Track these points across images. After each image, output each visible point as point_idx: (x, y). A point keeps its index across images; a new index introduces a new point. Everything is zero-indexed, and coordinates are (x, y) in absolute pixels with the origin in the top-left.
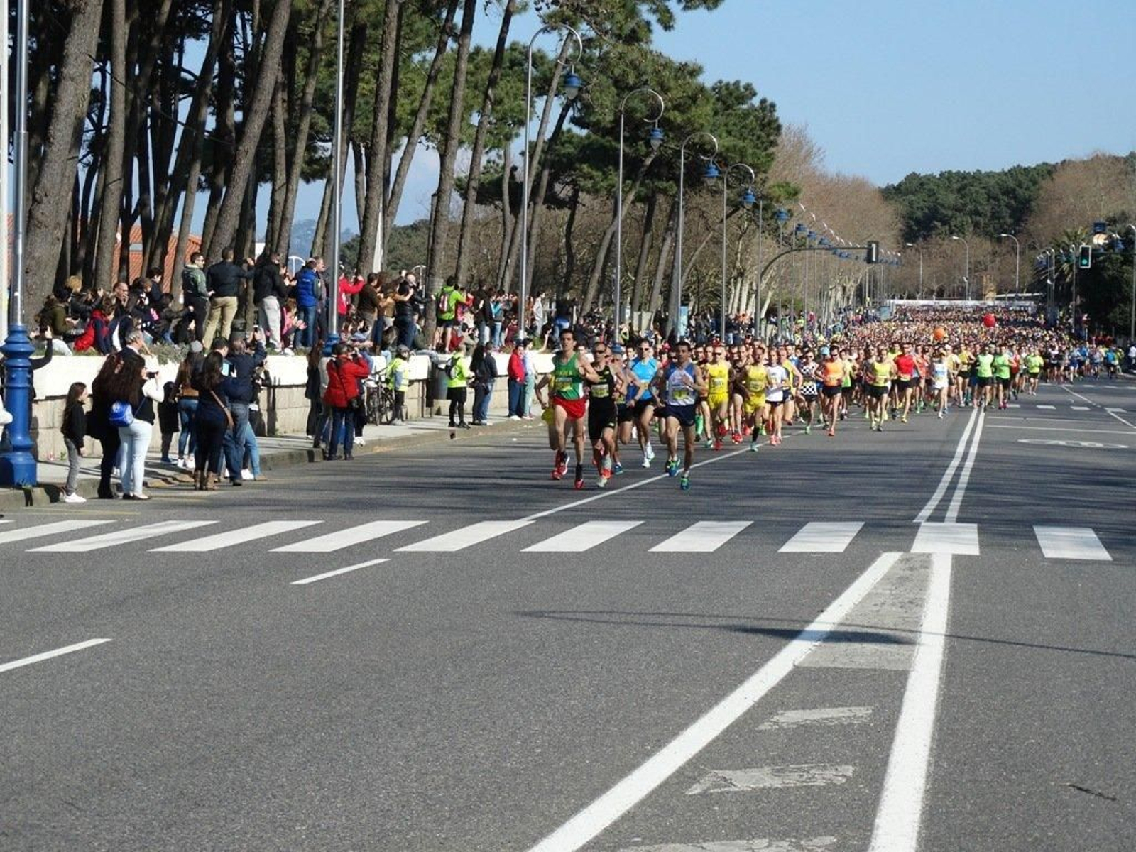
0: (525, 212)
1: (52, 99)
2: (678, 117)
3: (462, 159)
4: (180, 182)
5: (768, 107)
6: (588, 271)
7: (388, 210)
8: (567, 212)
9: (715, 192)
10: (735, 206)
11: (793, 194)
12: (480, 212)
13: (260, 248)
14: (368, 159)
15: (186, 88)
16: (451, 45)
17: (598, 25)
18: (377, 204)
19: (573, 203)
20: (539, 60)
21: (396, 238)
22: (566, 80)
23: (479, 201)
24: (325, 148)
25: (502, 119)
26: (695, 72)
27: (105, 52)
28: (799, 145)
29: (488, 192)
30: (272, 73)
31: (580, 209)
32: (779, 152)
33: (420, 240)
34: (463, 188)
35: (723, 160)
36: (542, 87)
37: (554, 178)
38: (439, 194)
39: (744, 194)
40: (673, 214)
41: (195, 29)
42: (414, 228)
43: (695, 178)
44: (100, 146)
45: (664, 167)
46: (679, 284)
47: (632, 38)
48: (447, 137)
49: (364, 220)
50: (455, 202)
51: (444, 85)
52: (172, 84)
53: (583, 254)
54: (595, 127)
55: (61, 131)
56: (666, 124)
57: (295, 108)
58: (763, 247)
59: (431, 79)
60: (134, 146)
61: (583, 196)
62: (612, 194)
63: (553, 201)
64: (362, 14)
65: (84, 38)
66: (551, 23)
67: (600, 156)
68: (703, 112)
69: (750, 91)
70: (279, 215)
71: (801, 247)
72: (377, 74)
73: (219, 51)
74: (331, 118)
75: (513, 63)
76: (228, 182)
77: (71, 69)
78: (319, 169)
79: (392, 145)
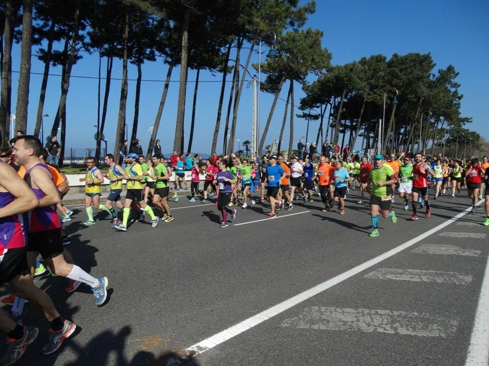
0: (444, 147)
1: (386, 136)
2: (465, 136)
3: (436, 142)
4: (400, 144)
5: (478, 135)
6: (452, 154)
7: (426, 148)
8: (449, 148)
9: (470, 145)
10: (473, 147)
11: (482, 145)
12: (438, 148)
13: (409, 152)
14: (424, 142)
15: (401, 134)
16: (435, 128)
17: (454, 125)
18: (425, 146)
19: (450, 146)
20: (447, 129)
21: (427, 150)
22: (450, 132)
23: (438, 146)
24: (418, 140)
25: (441, 137)
26: (468, 130)
27: (392, 130)
28: (483, 138)
29: (439, 145)
30: (412, 132)
31: (451, 148)
32: (480, 140)
33: (430, 150)
34: (436, 145)
35: (471, 141)
36: (447, 133)
37: (448, 143)
38: (433, 145)
39: (474, 145)
40: (464, 147)
41: (403, 128)
42: (429, 149)
43: (468, 143)
44: (391, 141)
45: (463, 142)
46: (465, 156)
47: (460, 127)
48: (434, 139)
49: (423, 149)
50: (435, 146)
51: (434, 133)
52: (400, 134)
53: (451, 152)
54: (454, 137)
55: (387, 139)
56: (464, 137)
57: (415, 136)
58: (477, 151)
59: (432, 132)
60: (395, 141)
61: (452, 146)
62: (456, 145)
63: (447, 146)
64: (424, 125)
65: (390, 129)
66: (448, 125)
67: (454, 141)
68: (469, 135)
69: (476, 133)
70: (412, 148)
71: (482, 151)
72: (425, 132)
73: (405, 130)
74: (419, 137)
75: (443, 130)
76: (406, 144)
77: (388, 132)
78: (417, 143)
79: (427, 140)
